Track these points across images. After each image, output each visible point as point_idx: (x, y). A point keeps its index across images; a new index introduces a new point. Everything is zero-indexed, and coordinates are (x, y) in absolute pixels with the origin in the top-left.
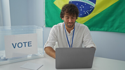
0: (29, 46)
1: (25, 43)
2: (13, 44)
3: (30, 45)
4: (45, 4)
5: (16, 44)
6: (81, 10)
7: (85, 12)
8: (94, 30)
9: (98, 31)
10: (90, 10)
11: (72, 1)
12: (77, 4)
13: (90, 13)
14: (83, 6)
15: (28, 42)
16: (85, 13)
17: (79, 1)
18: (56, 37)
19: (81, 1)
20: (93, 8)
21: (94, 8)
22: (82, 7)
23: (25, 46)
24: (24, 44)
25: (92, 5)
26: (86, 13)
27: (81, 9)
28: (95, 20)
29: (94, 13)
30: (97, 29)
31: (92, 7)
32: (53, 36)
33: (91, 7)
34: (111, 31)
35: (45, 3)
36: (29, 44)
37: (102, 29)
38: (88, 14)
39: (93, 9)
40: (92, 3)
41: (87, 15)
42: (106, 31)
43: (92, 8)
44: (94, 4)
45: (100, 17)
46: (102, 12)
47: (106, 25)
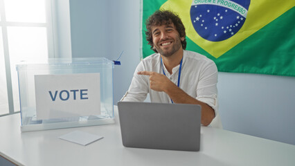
0: (82, 98)
1: (74, 91)
2: (50, 92)
3: (84, 96)
4: (142, 12)
5: (57, 92)
6: (217, 24)
7: (225, 29)
8: (247, 72)
9: (255, 73)
10: (237, 25)
11: (198, 4)
12: (208, 11)
13: (236, 30)
14: (220, 16)
15: (81, 91)
16: (225, 32)
17: (211, 3)
18: (145, 83)
19: (216, 4)
20: (242, 19)
21: (244, 19)
22: (218, 17)
23: (75, 98)
24: (72, 94)
25: (241, 13)
26: (228, 30)
27: (217, 22)
28: (247, 47)
29: (246, 30)
30: (253, 69)
31: (241, 16)
32: (140, 82)
33: (238, 17)
34: (285, 75)
35: (144, 11)
36: (82, 94)
37: (266, 69)
38: (232, 33)
39: (242, 22)
40: (241, 7)
41: (228, 35)
42: (275, 74)
43: (239, 20)
44: (244, 9)
45: (259, 40)
46: (262, 29)
47: (274, 60)
